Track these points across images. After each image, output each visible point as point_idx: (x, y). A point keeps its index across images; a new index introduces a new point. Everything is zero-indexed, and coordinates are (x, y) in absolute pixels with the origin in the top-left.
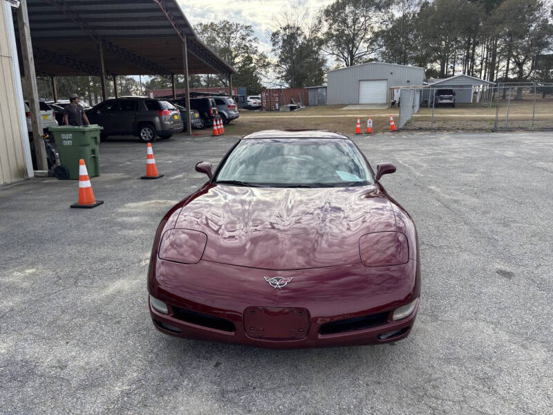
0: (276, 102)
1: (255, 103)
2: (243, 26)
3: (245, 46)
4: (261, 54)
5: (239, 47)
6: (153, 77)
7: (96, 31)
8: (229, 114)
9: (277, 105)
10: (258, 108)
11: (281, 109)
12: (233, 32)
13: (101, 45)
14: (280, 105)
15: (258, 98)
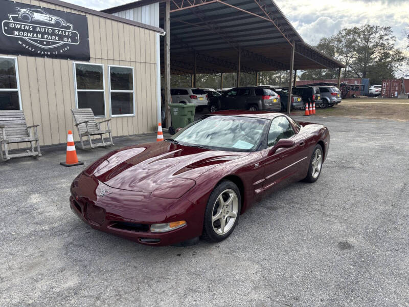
0: (396, 91)
1: (376, 91)
2: (382, 28)
3: (382, 44)
4: (397, 50)
5: (377, 45)
6: (304, 72)
7: (239, 43)
8: (331, 99)
9: (396, 93)
10: (379, 95)
11: (399, 97)
12: (372, 34)
13: (240, 53)
14: (399, 93)
15: (380, 87)
